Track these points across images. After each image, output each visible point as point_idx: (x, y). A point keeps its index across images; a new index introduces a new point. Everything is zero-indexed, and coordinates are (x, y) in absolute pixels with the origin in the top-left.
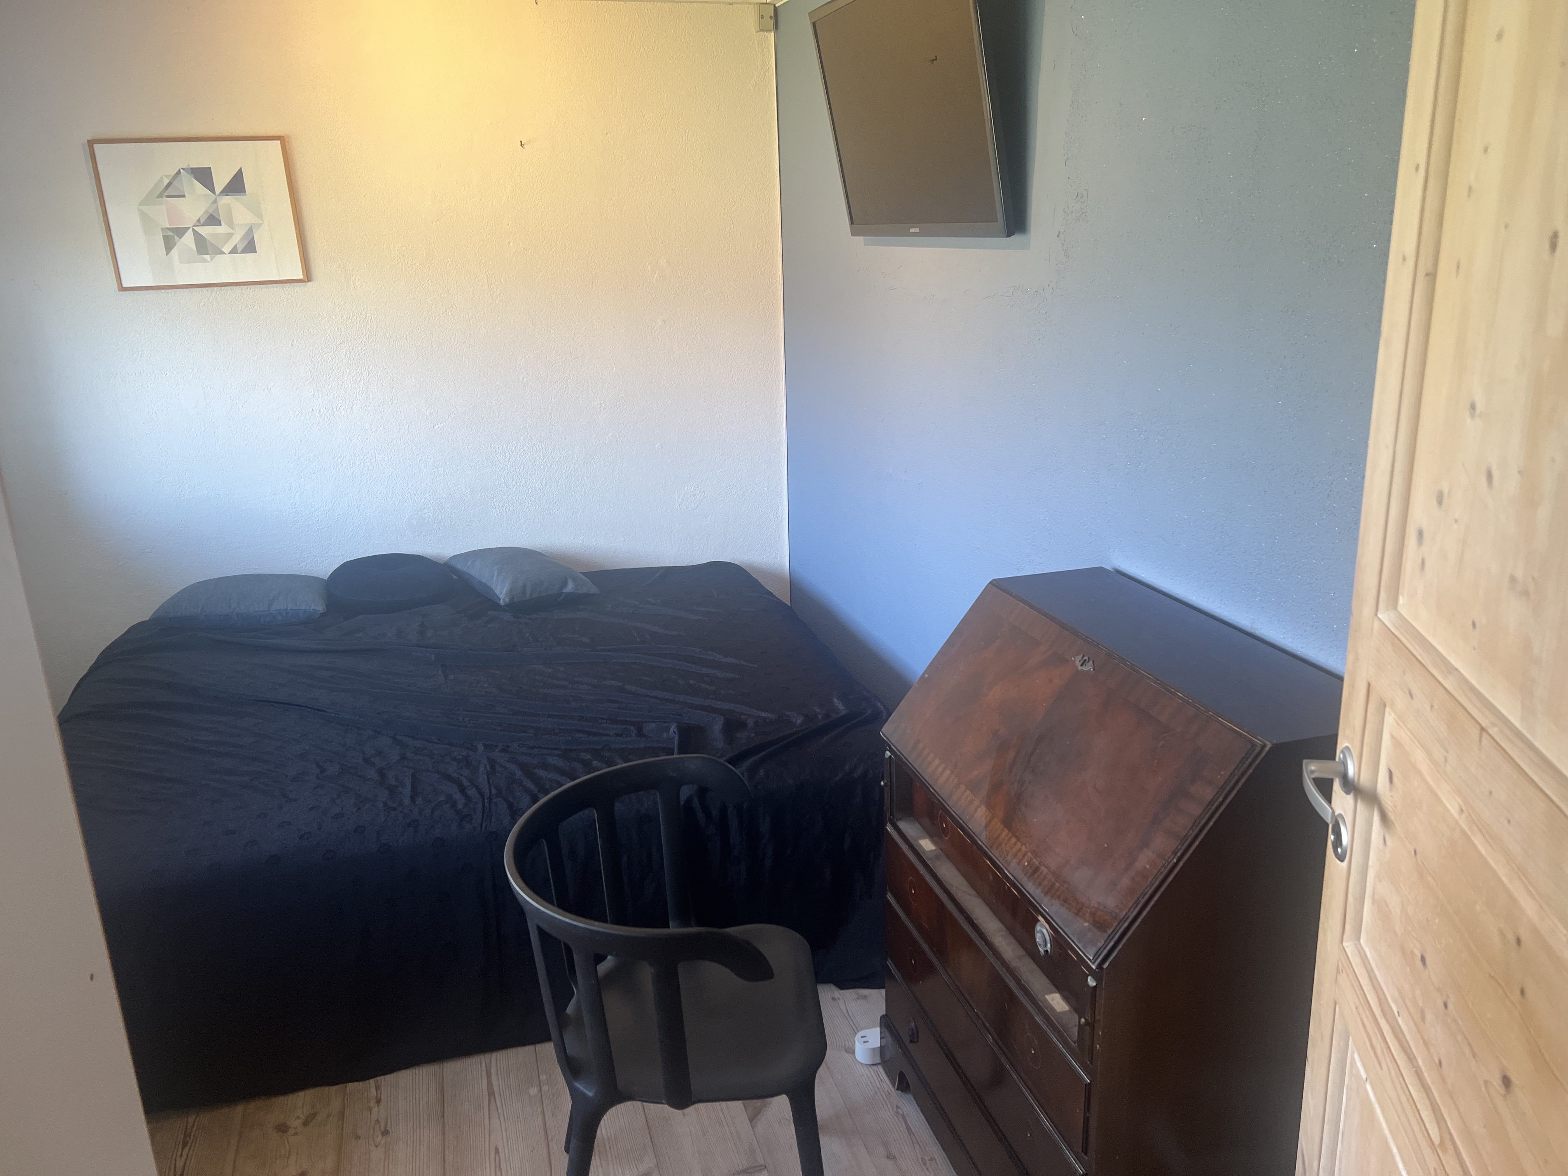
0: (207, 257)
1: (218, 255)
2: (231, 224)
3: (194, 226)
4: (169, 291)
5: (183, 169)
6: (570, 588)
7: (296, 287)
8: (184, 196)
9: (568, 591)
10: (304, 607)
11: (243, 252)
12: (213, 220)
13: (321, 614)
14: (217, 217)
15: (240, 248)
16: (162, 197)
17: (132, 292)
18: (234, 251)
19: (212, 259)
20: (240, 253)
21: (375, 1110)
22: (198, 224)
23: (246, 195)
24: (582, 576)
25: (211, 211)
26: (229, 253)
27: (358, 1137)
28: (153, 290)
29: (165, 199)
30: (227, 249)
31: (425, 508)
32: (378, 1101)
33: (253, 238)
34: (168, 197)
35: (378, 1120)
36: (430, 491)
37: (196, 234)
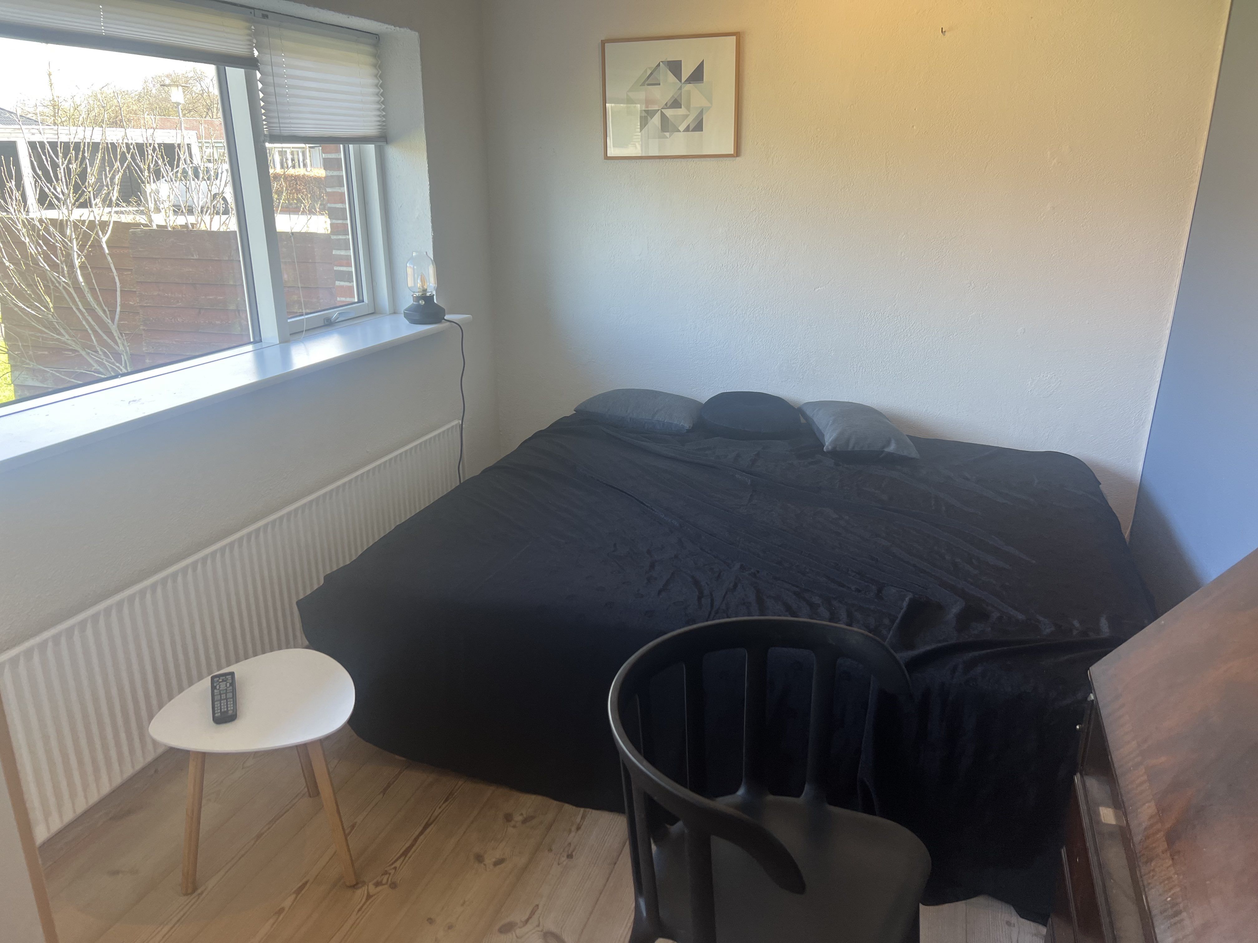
0: (667, 134)
1: (675, 133)
2: (688, 108)
3: (662, 108)
4: (638, 161)
5: (661, 62)
6: (892, 448)
7: (728, 161)
8: (659, 84)
9: (889, 451)
10: (675, 422)
11: (693, 130)
12: (676, 104)
13: (687, 430)
14: (680, 101)
15: (691, 128)
16: (644, 86)
17: (613, 161)
18: (687, 129)
19: (670, 136)
20: (691, 131)
21: (572, 834)
22: (666, 107)
23: (703, 83)
24: (909, 441)
25: (676, 96)
26: (684, 131)
27: (550, 850)
28: (627, 159)
29: (646, 86)
30: (682, 128)
31: (794, 359)
32: (578, 828)
33: (703, 118)
34: (649, 85)
35: (570, 844)
36: (801, 345)
37: (663, 116)
